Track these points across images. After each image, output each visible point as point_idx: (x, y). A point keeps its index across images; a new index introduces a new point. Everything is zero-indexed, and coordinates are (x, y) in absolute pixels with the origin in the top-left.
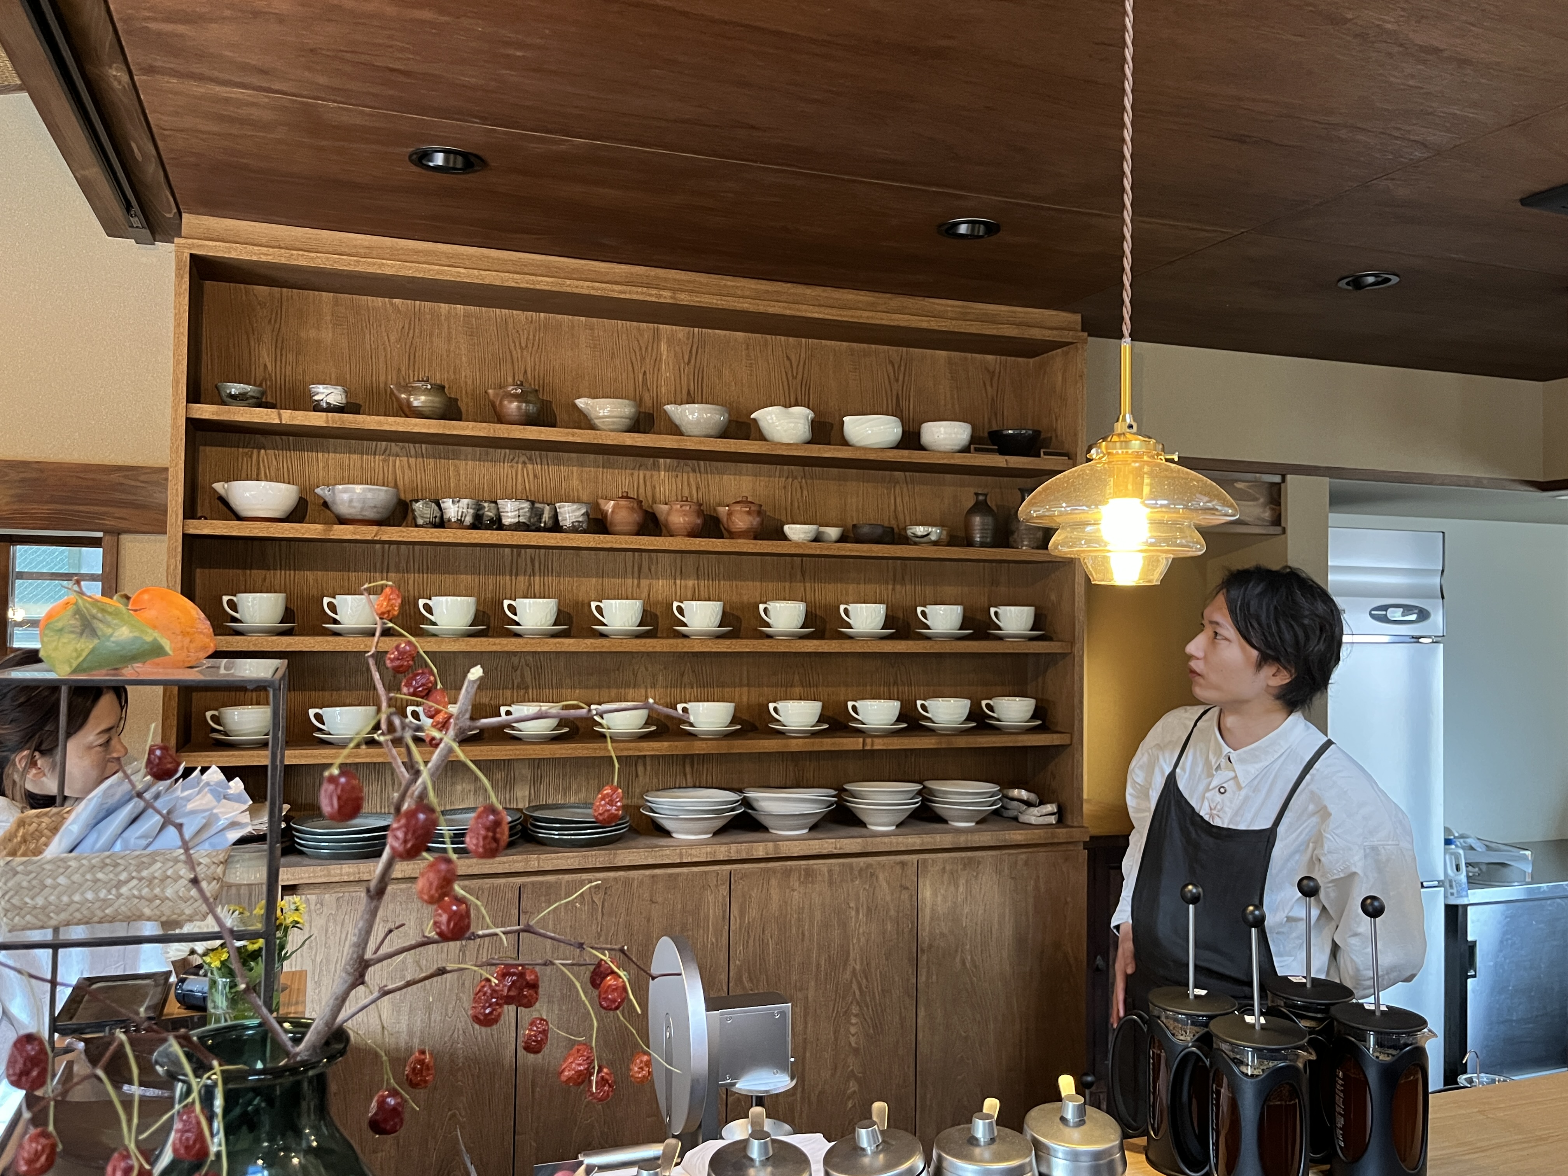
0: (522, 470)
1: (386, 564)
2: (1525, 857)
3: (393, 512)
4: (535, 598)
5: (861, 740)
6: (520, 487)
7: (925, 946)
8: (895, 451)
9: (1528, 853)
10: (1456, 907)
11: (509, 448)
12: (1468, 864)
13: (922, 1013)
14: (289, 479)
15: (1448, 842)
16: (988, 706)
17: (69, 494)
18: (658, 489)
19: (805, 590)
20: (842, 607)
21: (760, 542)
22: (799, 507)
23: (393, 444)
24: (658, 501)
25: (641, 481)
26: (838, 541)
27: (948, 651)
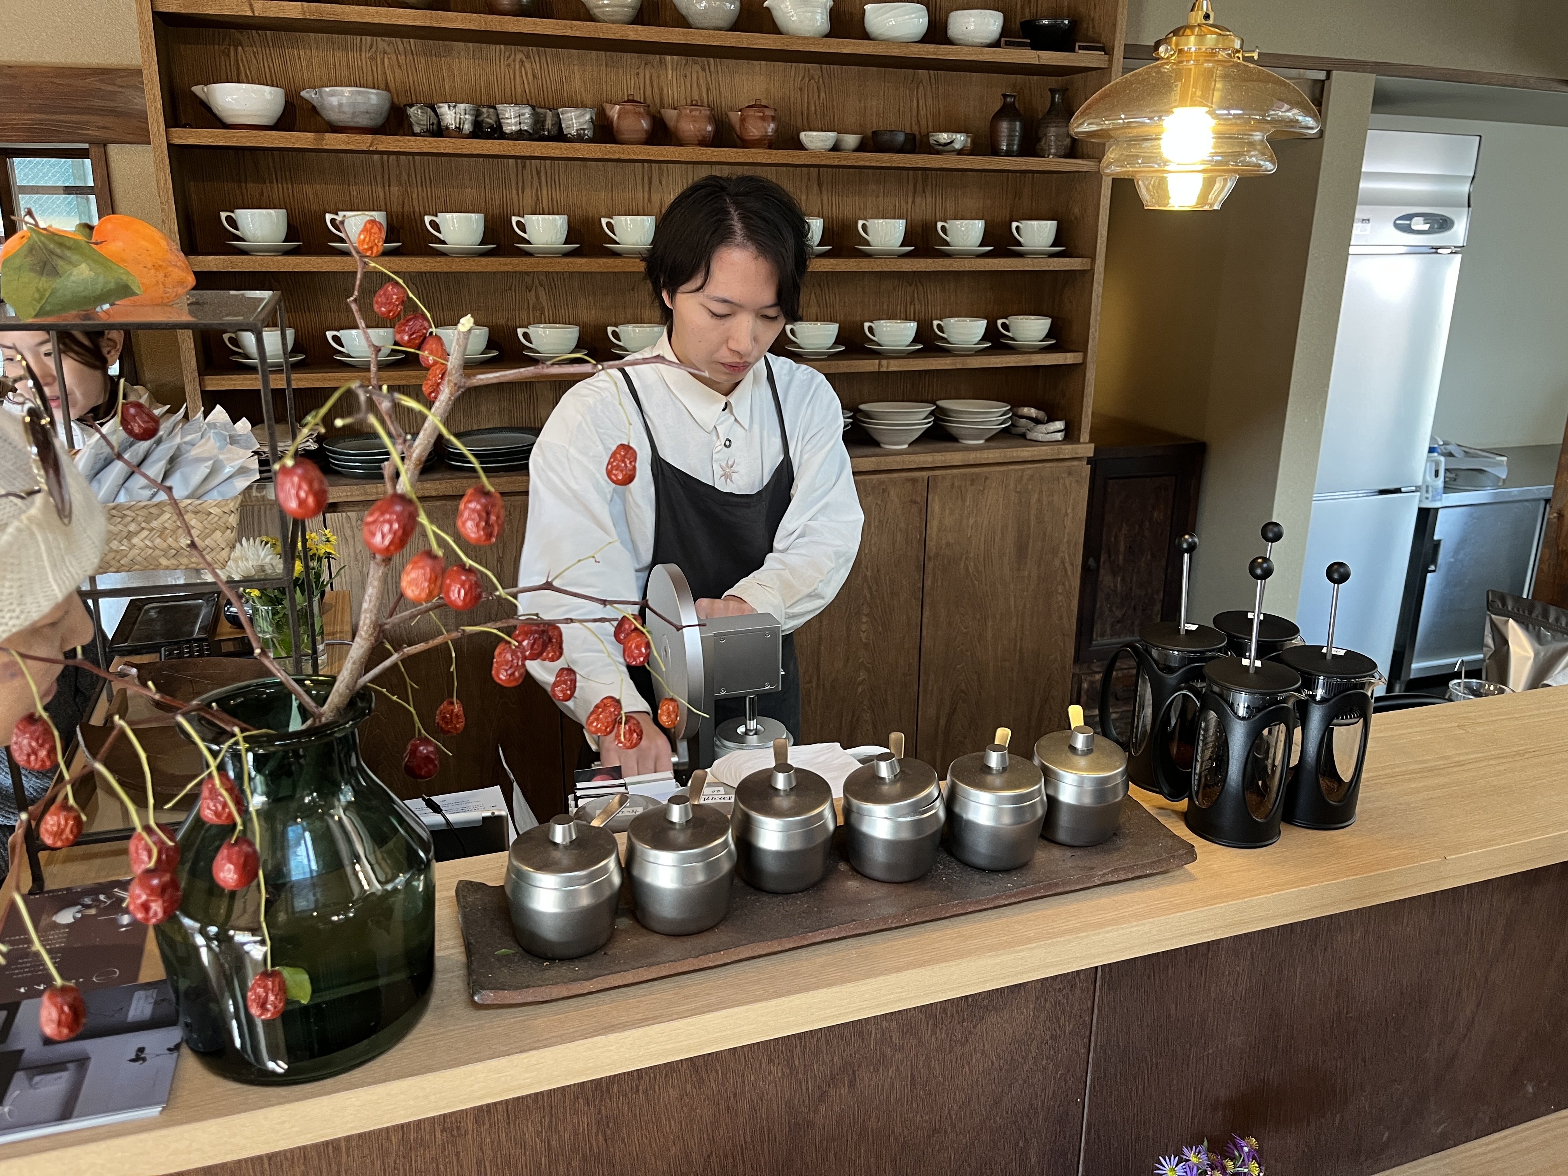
0: (520, 68)
1: (386, 177)
2: (1499, 464)
3: (388, 119)
4: (543, 214)
5: (877, 361)
6: (519, 90)
7: (932, 554)
8: (921, 45)
9: (1505, 459)
10: (1428, 510)
11: (505, 44)
12: (1446, 470)
13: (926, 613)
14: (272, 81)
15: (1431, 450)
16: (1004, 326)
17: (47, 102)
18: (665, 91)
19: (822, 203)
20: (860, 223)
21: (775, 151)
22: (816, 111)
23: (379, 39)
24: (666, 105)
25: (648, 82)
26: (857, 150)
27: (967, 269)
